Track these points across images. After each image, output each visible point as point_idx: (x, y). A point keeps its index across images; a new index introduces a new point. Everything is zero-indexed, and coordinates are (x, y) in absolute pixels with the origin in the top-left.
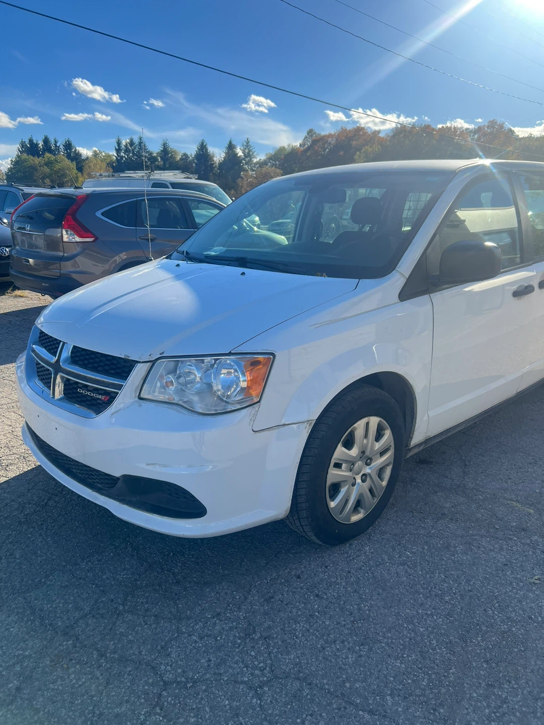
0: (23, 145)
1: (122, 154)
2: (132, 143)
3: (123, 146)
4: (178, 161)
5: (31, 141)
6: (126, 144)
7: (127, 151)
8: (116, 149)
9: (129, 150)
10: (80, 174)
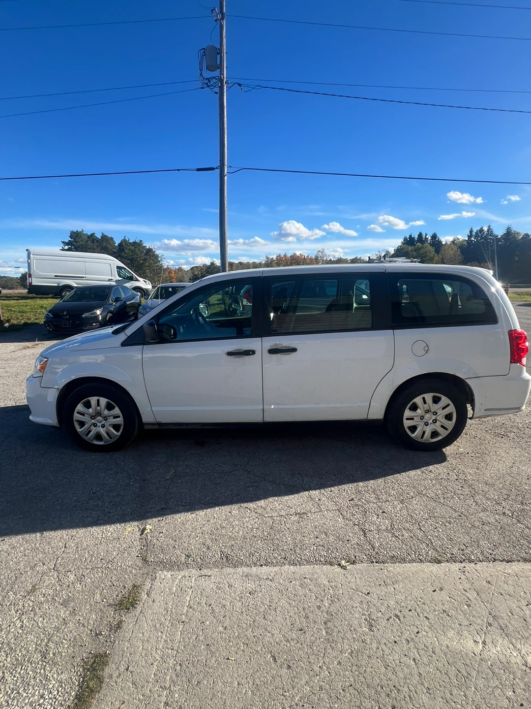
0: (405, 239)
1: (473, 239)
2: (481, 230)
3: (474, 234)
4: (520, 240)
5: (410, 236)
6: (477, 232)
7: (477, 236)
8: (468, 236)
9: (479, 235)
10: (436, 255)
